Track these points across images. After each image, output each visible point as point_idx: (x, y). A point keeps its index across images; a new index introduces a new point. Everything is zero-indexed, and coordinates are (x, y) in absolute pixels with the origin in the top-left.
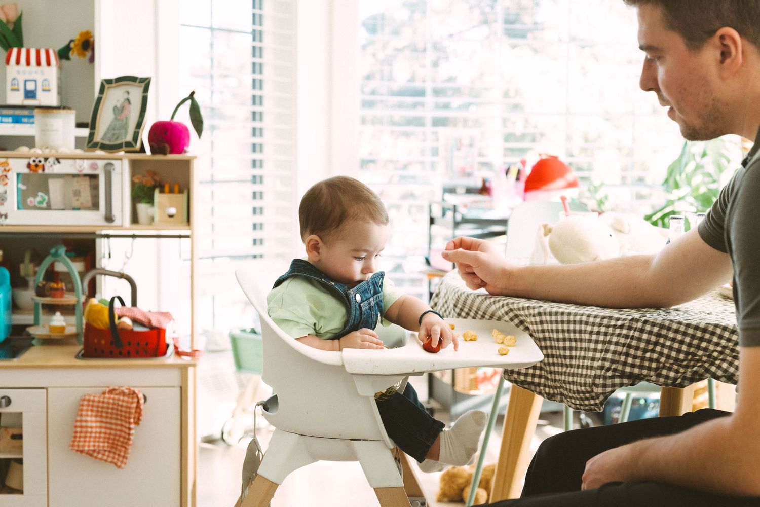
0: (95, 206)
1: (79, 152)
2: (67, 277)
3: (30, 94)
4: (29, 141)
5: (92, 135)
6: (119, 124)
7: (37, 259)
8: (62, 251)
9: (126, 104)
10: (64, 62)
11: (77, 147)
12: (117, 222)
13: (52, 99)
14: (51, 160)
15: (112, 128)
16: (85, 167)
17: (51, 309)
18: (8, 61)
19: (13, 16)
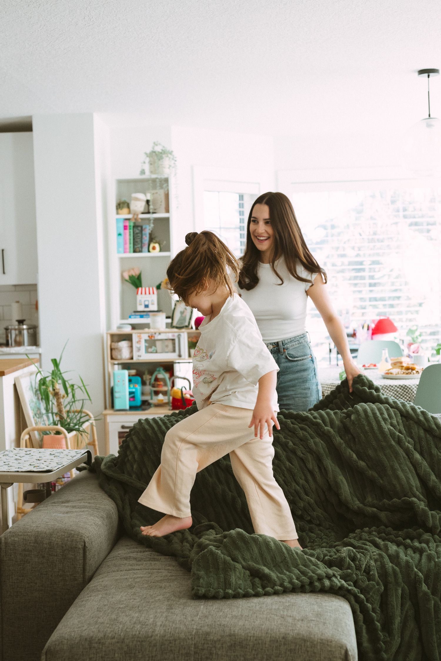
0: (174, 351)
1: (168, 330)
2: (164, 380)
3: (147, 306)
4: (147, 326)
5: (172, 323)
6: (183, 319)
7: (151, 373)
8: (161, 369)
9: (185, 310)
10: (160, 291)
11: (167, 327)
12: (183, 357)
13: (155, 307)
14: (157, 334)
15: (180, 320)
16: (170, 336)
17: (157, 393)
18: (137, 293)
19: (137, 273)
